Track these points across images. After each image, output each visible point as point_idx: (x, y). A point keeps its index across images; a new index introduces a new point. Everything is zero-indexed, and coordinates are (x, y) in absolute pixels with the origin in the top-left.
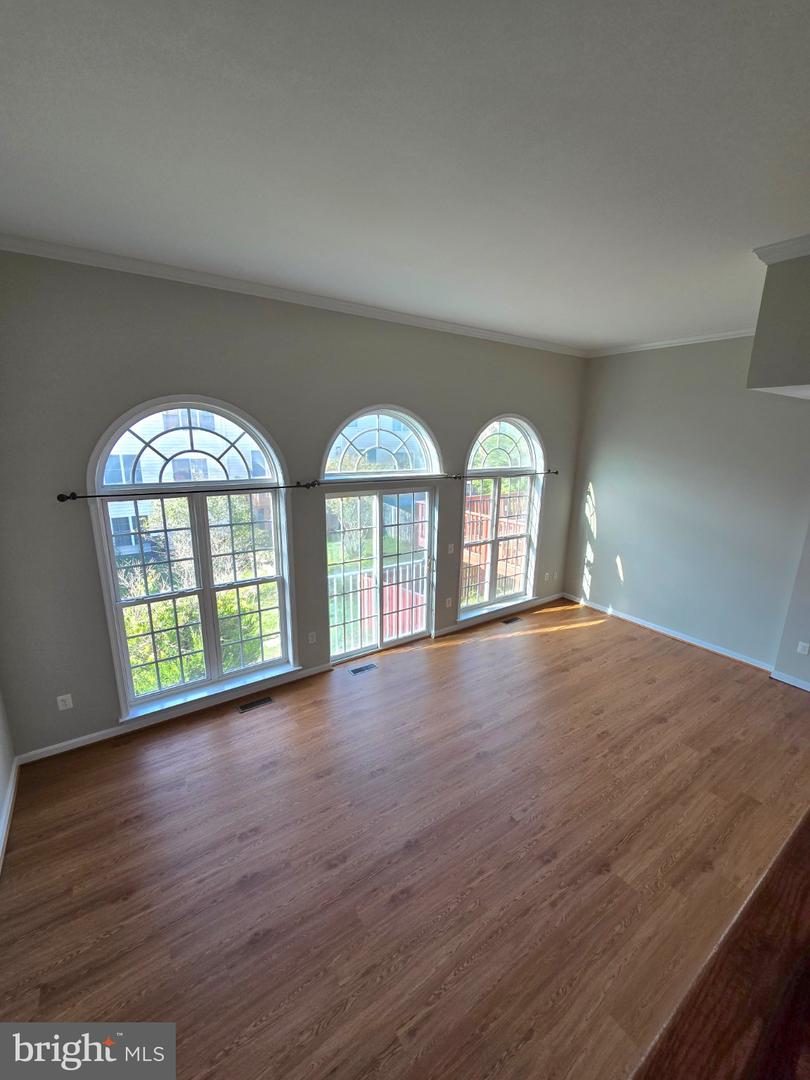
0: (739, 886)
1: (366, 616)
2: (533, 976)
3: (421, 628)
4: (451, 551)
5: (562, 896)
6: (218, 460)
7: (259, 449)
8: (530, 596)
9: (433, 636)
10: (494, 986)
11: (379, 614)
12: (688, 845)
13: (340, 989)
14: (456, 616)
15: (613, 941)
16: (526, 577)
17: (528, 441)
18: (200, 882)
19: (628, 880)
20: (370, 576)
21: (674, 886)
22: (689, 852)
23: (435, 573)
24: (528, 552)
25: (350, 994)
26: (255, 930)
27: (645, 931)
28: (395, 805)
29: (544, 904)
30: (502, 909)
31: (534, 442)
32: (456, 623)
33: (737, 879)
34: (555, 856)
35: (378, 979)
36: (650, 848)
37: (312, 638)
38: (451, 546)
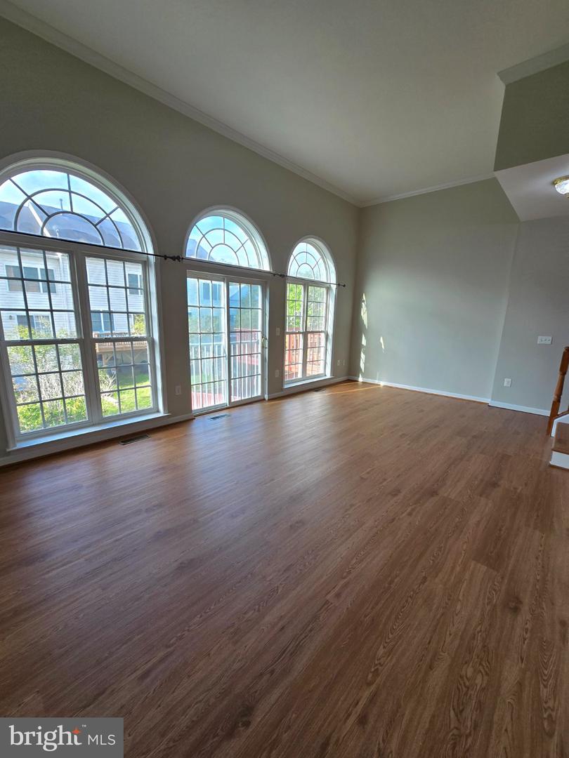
0: (519, 491)
1: (217, 380)
2: (413, 550)
3: (258, 393)
4: (278, 334)
5: (413, 510)
6: (95, 226)
7: (128, 222)
8: (328, 376)
9: (267, 399)
10: (388, 561)
11: (227, 379)
12: (480, 477)
13: (268, 583)
14: (282, 386)
15: (457, 526)
16: (326, 363)
17: (324, 262)
18: (117, 540)
19: (453, 496)
20: (219, 346)
21: (481, 496)
22: (482, 480)
23: (267, 350)
24: (326, 345)
25: (279, 583)
26: (180, 561)
27: (473, 519)
28: (273, 480)
29: (404, 515)
30: (376, 521)
31: (329, 262)
32: (282, 389)
33: (515, 489)
34: (399, 491)
35: (299, 572)
36: (458, 481)
37: (178, 391)
38: (278, 329)
